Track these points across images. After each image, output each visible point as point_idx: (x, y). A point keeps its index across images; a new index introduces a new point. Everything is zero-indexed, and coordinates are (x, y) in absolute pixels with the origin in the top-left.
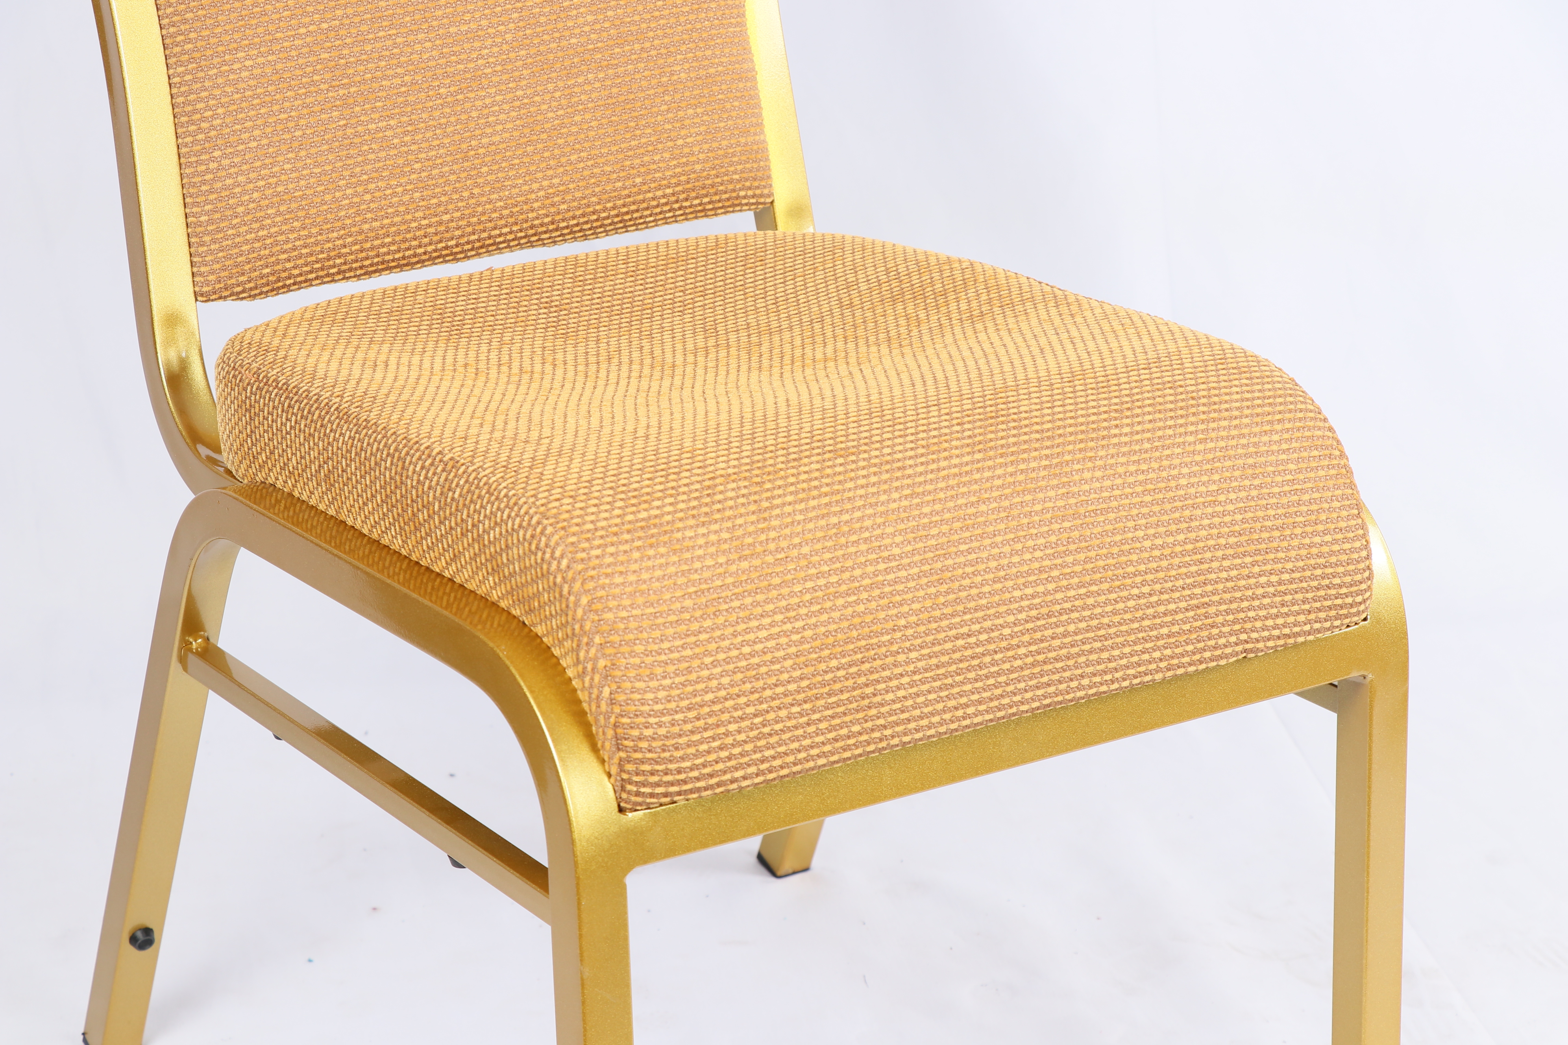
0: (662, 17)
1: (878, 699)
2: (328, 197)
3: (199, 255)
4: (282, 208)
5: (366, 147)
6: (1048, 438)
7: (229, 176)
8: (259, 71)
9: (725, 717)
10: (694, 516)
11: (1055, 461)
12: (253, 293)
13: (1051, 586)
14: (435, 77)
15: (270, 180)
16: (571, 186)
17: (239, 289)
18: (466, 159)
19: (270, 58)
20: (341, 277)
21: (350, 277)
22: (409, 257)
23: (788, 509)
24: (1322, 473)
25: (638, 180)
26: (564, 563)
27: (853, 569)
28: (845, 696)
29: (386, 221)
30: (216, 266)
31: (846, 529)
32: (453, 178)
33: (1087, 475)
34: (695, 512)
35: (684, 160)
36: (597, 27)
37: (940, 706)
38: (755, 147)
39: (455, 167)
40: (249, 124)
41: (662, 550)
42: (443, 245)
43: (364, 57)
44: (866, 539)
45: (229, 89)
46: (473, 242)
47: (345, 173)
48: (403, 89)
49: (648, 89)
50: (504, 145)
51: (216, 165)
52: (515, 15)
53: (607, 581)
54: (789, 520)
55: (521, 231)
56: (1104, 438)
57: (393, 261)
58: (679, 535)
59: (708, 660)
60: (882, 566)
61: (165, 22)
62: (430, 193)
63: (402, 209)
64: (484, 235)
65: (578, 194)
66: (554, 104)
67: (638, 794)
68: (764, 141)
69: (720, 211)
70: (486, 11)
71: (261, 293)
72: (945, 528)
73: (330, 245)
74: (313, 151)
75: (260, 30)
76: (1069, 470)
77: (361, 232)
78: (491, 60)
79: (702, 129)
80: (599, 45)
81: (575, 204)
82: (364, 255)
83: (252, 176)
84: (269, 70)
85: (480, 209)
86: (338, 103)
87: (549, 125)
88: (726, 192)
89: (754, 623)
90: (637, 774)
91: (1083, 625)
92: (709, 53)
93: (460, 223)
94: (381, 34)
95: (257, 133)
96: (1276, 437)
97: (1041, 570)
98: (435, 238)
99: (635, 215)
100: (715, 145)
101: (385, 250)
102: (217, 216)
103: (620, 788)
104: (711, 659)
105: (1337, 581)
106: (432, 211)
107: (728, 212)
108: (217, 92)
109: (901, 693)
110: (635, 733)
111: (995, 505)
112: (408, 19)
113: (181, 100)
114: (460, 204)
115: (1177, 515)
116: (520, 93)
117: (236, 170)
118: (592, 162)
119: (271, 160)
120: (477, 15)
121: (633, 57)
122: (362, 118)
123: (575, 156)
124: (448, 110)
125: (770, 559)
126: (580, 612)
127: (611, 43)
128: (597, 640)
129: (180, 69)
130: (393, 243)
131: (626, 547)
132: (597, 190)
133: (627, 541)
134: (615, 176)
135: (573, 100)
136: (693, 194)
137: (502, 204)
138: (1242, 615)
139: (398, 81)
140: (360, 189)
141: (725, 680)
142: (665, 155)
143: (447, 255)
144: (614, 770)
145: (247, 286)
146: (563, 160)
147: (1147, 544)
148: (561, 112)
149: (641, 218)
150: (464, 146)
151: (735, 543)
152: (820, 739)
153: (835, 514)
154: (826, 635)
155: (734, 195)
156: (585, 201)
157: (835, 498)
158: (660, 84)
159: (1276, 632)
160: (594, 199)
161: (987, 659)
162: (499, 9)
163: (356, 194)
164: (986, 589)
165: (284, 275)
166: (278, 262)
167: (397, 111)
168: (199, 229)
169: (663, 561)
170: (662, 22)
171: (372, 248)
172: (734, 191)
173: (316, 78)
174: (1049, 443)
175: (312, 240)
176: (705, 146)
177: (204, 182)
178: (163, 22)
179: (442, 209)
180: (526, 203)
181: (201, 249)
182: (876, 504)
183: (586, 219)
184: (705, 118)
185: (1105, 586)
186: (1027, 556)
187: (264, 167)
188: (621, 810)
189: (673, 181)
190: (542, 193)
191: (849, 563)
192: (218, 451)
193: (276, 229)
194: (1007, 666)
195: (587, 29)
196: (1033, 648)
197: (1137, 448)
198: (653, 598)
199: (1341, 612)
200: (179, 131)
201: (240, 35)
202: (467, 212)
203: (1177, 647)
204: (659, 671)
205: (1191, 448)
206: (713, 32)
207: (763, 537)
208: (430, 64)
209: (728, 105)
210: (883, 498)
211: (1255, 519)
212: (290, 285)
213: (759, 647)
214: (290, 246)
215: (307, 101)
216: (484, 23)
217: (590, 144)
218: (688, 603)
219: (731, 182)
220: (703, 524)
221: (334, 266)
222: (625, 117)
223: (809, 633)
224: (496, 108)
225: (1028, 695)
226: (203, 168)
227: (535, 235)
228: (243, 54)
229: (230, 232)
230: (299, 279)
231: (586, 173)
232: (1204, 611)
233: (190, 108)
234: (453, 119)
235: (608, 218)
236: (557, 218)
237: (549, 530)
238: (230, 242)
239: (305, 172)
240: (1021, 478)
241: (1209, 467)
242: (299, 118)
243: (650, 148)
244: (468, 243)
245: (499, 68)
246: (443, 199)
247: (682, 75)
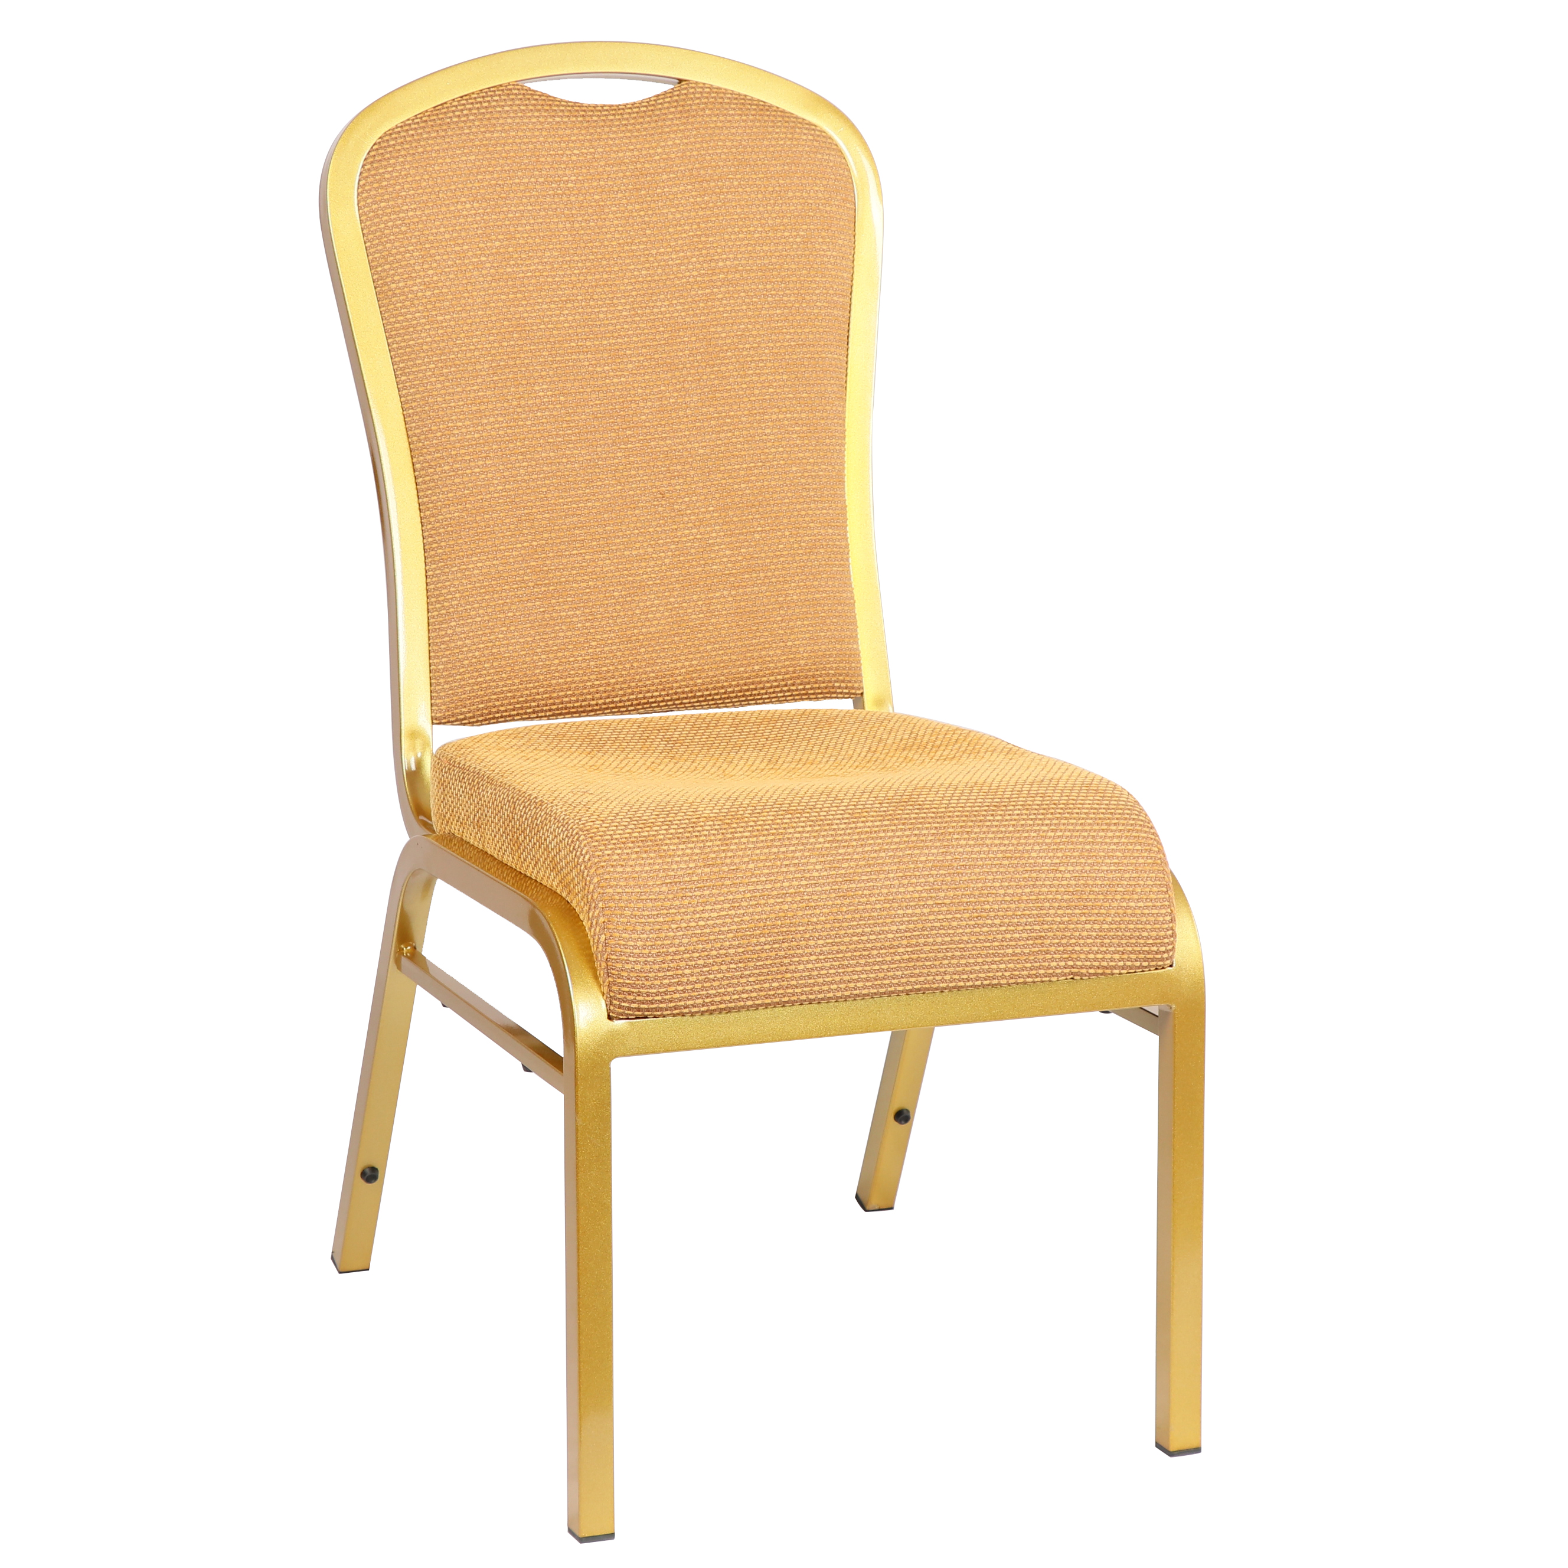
0: (781, 556)
1: (793, 967)
2: (528, 659)
3: (436, 692)
4: (495, 664)
5: (557, 628)
6: (940, 817)
7: (461, 639)
8: (486, 570)
9: (683, 964)
10: (678, 838)
11: (941, 831)
12: (471, 720)
13: (926, 911)
14: (611, 584)
15: (488, 644)
16: (706, 667)
17: (462, 717)
18: (630, 641)
19: (494, 562)
20: (535, 715)
21: (542, 717)
22: (585, 706)
23: (744, 840)
24: (1141, 861)
25: (756, 667)
26: (587, 857)
27: (783, 882)
28: (769, 962)
29: (568, 679)
30: (447, 700)
31: (782, 856)
32: (619, 654)
33: (963, 842)
34: (680, 835)
35: (792, 656)
36: (733, 559)
37: (838, 979)
38: (848, 652)
39: (621, 647)
40: (476, 605)
41: (652, 855)
42: (610, 700)
43: (561, 567)
44: (795, 864)
45: (464, 581)
46: (633, 700)
47: (541, 644)
48: (588, 590)
49: (768, 605)
50: (658, 635)
51: (451, 631)
52: (673, 547)
53: (612, 870)
54: (743, 846)
55: (668, 695)
56: (981, 821)
57: (573, 708)
58: (666, 848)
59: (674, 926)
60: (804, 882)
61: (426, 534)
62: (601, 662)
63: (581, 672)
64: (641, 696)
65: (711, 673)
66: (697, 609)
67: (620, 1007)
68: (858, 649)
69: (819, 696)
70: (652, 542)
71: (477, 721)
72: (853, 864)
73: (528, 692)
74: (520, 627)
75: (489, 543)
76: (950, 838)
77: (550, 686)
78: (653, 575)
79: (807, 636)
80: (734, 571)
81: (709, 680)
82: (552, 701)
83: (476, 640)
84: (493, 570)
85: (638, 677)
86: (540, 596)
87: (692, 624)
88: (824, 683)
89: (709, 907)
90: (620, 994)
91: (948, 939)
92: (815, 583)
93: (623, 686)
94: (575, 552)
95: (481, 612)
96: (1110, 834)
97: (920, 899)
98: (604, 695)
99: (754, 692)
100: (816, 648)
101: (567, 699)
102: (450, 666)
103: (609, 1004)
104: (676, 926)
105: (1145, 934)
106: (602, 676)
107: (827, 697)
108: (456, 582)
109: (810, 966)
110: (619, 966)
111: (892, 853)
112: (595, 543)
113: (432, 586)
114: (623, 673)
115: (1026, 876)
116: (672, 600)
117: (465, 635)
118: (722, 652)
119: (490, 631)
120: (645, 544)
121: (758, 582)
122: (557, 608)
123: (710, 647)
124: (619, 607)
125: (726, 868)
126: (592, 887)
127: (742, 570)
128: (600, 905)
129: (434, 566)
130: (573, 695)
131: (629, 851)
132: (725, 671)
133: (630, 848)
134: (739, 663)
135: (711, 608)
136: (798, 681)
137: (654, 675)
138: (1070, 948)
139: (585, 585)
140: (551, 656)
141: (685, 941)
142: (777, 651)
143: (613, 708)
144: (606, 990)
145: (468, 715)
146: (701, 648)
147: (1002, 892)
148: (702, 615)
149: (758, 695)
150: (629, 633)
151: (703, 856)
152: (749, 988)
153: (776, 846)
154: (759, 920)
155: (830, 685)
156: (716, 679)
157: (778, 837)
158: (777, 602)
159: (1096, 964)
160: (722, 678)
161: (875, 952)
162: (662, 541)
163: (548, 659)
164: (878, 906)
165: (494, 710)
166: (490, 701)
167: (582, 605)
168: (437, 674)
169: (652, 861)
170: (782, 559)
171: (558, 697)
172: (830, 682)
173: (526, 578)
174: (939, 820)
175: (515, 687)
176: (809, 648)
177: (443, 643)
178: (425, 534)
179: (610, 674)
180: (672, 676)
181: (438, 688)
182: (807, 844)
183: (716, 692)
184: (810, 628)
185: (966, 915)
186: (911, 889)
187: (485, 634)
188: (610, 1018)
189: (783, 670)
190: (683, 670)
191: (781, 878)
192: (430, 819)
193: (490, 678)
194: (889, 959)
195: (725, 560)
196: (909, 949)
197: (1004, 829)
198: (641, 882)
199: (1148, 956)
200: (430, 607)
201: (475, 545)
202: (628, 678)
203: (1019, 963)
204: (639, 928)
205: (1044, 834)
206: (821, 569)
207: (723, 855)
208: (608, 575)
209: (828, 621)
210: (812, 840)
211: (1086, 885)
212: (498, 718)
213: (710, 922)
214: (499, 690)
215: (519, 593)
216: (650, 550)
217: (721, 639)
218: (664, 889)
219: (828, 675)
220: (684, 843)
221: (530, 707)
222: (749, 623)
223: (747, 918)
224: (654, 609)
225: (904, 980)
226: (443, 633)
227: (678, 699)
228: (476, 558)
229: (458, 677)
230: (504, 714)
231: (717, 659)
232: (1041, 941)
233: (438, 592)
234: (622, 614)
235: (733, 692)
236: (694, 689)
237: (582, 837)
238: (457, 684)
239: (513, 641)
240: (914, 839)
241: (1055, 847)
242: (512, 604)
243: (767, 646)
244: (628, 700)
245: (658, 581)
246: (611, 668)
247: (795, 597)
